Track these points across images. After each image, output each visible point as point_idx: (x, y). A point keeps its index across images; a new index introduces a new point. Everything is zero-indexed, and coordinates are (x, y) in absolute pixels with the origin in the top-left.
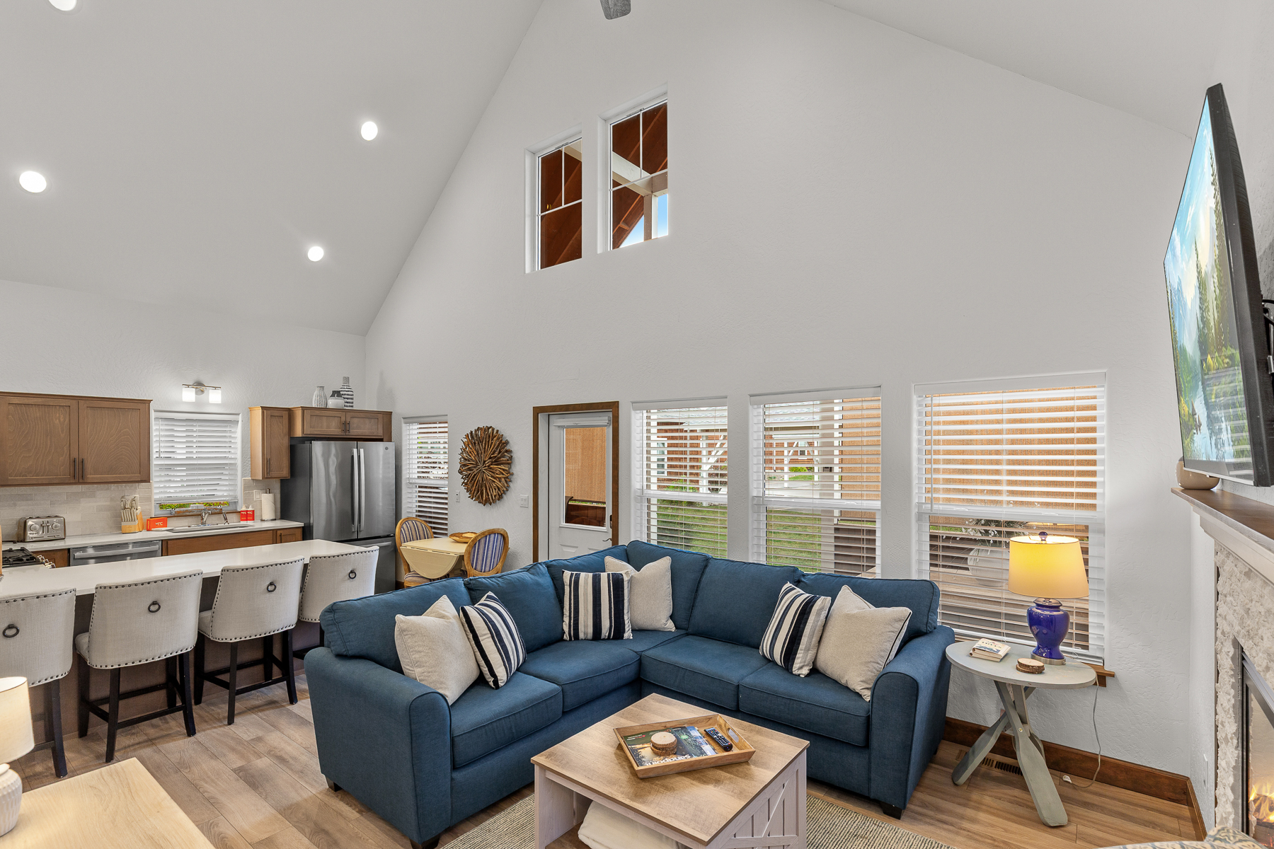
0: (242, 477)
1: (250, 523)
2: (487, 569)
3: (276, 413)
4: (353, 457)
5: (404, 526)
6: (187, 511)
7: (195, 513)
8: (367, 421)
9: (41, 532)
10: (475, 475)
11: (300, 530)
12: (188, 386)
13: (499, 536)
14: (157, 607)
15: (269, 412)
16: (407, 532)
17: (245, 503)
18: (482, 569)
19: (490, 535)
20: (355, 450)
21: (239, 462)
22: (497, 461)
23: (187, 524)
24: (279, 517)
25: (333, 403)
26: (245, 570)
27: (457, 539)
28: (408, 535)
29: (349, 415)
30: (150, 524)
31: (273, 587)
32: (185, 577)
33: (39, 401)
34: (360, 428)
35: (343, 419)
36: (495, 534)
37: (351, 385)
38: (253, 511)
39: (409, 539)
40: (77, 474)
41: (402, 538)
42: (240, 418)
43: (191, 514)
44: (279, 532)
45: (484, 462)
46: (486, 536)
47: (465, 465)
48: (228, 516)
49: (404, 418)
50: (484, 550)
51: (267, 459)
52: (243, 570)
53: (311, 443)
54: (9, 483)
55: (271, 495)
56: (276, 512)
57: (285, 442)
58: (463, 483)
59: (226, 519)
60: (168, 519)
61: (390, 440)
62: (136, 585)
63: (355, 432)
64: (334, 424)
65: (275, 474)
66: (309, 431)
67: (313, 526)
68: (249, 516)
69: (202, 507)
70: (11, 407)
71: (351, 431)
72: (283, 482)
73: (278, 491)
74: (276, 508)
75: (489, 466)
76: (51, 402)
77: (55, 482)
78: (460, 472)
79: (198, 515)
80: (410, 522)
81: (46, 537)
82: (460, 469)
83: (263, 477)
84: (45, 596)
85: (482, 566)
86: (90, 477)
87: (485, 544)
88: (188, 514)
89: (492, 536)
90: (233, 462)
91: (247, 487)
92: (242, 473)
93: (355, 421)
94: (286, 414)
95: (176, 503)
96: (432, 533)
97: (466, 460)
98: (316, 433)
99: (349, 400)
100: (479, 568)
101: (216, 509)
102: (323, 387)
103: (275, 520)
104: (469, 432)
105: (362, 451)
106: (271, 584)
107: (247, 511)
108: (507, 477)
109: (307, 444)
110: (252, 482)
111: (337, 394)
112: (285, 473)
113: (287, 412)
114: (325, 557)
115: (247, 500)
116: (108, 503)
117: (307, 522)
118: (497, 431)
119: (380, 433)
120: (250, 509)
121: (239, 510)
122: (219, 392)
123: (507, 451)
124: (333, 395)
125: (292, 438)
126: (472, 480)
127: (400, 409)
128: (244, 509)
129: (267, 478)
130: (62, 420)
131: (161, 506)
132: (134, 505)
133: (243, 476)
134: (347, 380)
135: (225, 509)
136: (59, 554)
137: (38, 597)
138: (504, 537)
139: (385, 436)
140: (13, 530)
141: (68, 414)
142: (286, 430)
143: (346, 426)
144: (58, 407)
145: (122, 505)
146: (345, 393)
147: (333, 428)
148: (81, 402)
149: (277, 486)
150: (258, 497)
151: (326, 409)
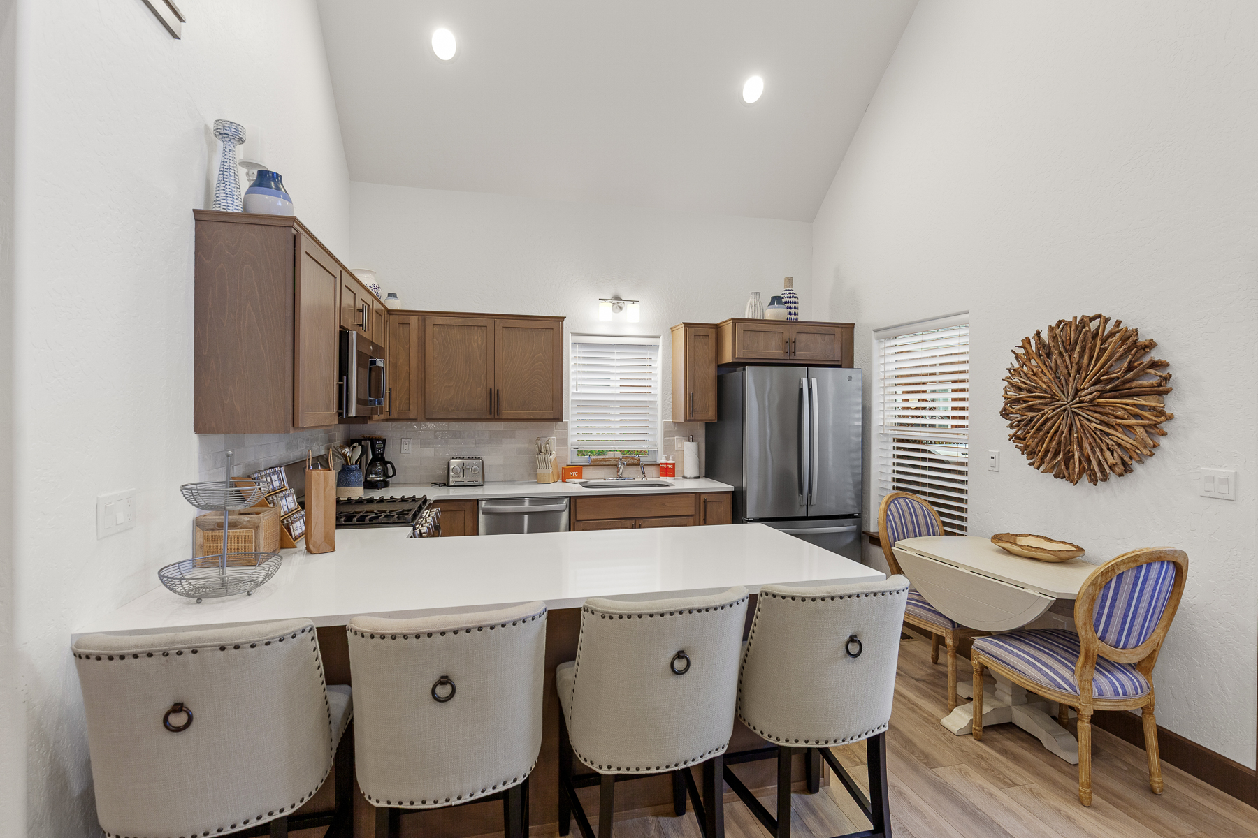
0: (662, 419)
1: (669, 480)
2: (1132, 642)
3: (702, 331)
4: (801, 390)
5: (892, 506)
6: (603, 460)
7: (611, 463)
8: (819, 338)
9: (461, 476)
10: (1047, 420)
11: (729, 497)
12: (605, 300)
13: (1171, 568)
14: (448, 689)
15: (693, 329)
16: (897, 520)
17: (665, 453)
18: (1118, 642)
19: (1149, 565)
20: (805, 381)
21: (659, 399)
22: (1120, 390)
23: (603, 476)
24: (703, 474)
25: (771, 313)
26: (625, 618)
27: (1008, 546)
28: (899, 524)
29: (795, 329)
30: (568, 472)
31: (684, 662)
32: (503, 626)
33: (459, 320)
34: (809, 348)
35: (786, 335)
36: (1163, 562)
37: (796, 289)
38: (674, 464)
39: (901, 537)
40: (492, 409)
41: (890, 530)
42: (660, 342)
43: (607, 463)
44: (703, 497)
45: (1077, 391)
46: (1141, 567)
47: (1017, 401)
48: (647, 469)
49: (876, 331)
50: (1131, 598)
51: (689, 394)
52: (621, 617)
53: (744, 369)
54: (434, 417)
55: (694, 443)
56: (700, 467)
57: (712, 371)
58: (1015, 435)
59: (643, 472)
60: (584, 469)
61: (851, 366)
62: (405, 637)
63: (801, 354)
64: (774, 343)
65: (698, 415)
66: (741, 354)
67: (746, 492)
68: (668, 470)
69: (619, 455)
70: (436, 329)
71: (797, 353)
72: (709, 427)
73: (702, 440)
74: (699, 462)
75: (1091, 401)
76: (470, 322)
77: (473, 417)
78: (1005, 414)
79: (614, 465)
80: (901, 501)
81: (466, 483)
82: (1004, 409)
83: (686, 420)
84: (237, 647)
85: (1120, 635)
86: (505, 412)
87: (1135, 584)
88: (604, 463)
89: (1155, 567)
90: (653, 400)
91: (667, 433)
92: (662, 413)
93: (803, 338)
94: (712, 332)
95: (597, 448)
96: (940, 524)
97: (1020, 389)
98: (750, 356)
99: (793, 307)
100: (1112, 637)
101: (634, 459)
102: (758, 294)
103: (699, 477)
104: (1031, 334)
105: (814, 381)
106: (680, 655)
107: (667, 464)
108: (1155, 426)
109: (739, 372)
110: (672, 425)
111: (777, 300)
112: (711, 414)
113: (714, 330)
114: (793, 598)
115: (668, 449)
116: (527, 446)
117: (738, 484)
118: (1118, 323)
119: (837, 356)
120: (670, 461)
121: (659, 462)
122: (637, 306)
123: (1155, 365)
124: (772, 303)
125: (720, 366)
126: (1039, 430)
127: (866, 319)
128: (663, 461)
129: (689, 420)
130: (480, 343)
131: (581, 453)
132: (548, 449)
133: (663, 417)
134: (789, 281)
135: (644, 459)
136: (469, 504)
137: (223, 648)
138: (1179, 571)
139: (844, 360)
140: (439, 472)
141: (485, 336)
142: (712, 355)
143: (790, 345)
144: (476, 328)
145: (537, 449)
146: (788, 300)
147: (773, 349)
148: (498, 321)
149: (701, 432)
150: (680, 445)
151: (763, 321)
